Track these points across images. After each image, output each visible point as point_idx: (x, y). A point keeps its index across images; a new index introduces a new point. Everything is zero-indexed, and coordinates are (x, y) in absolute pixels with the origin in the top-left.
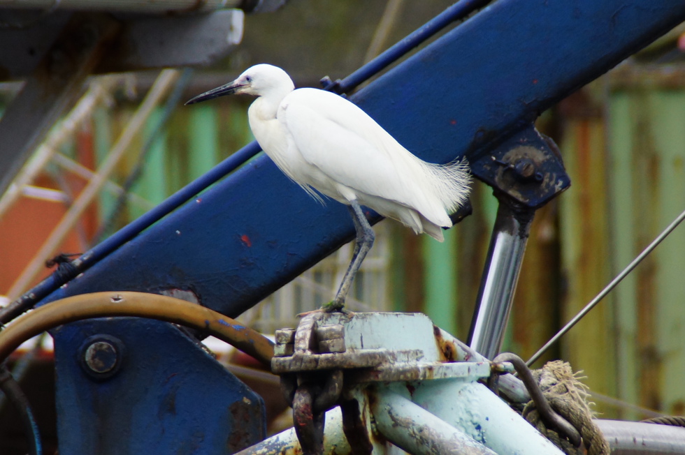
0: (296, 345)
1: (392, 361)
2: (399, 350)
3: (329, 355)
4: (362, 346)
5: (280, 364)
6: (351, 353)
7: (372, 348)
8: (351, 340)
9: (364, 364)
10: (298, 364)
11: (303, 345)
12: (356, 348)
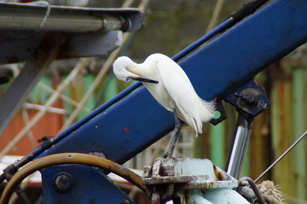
0: (153, 173)
1: (195, 180)
2: (198, 175)
3: (168, 177)
4: (182, 173)
5: (146, 181)
6: (177, 176)
7: (186, 174)
8: (177, 171)
9: (183, 181)
10: (154, 181)
11: (156, 173)
12: (179, 174)
